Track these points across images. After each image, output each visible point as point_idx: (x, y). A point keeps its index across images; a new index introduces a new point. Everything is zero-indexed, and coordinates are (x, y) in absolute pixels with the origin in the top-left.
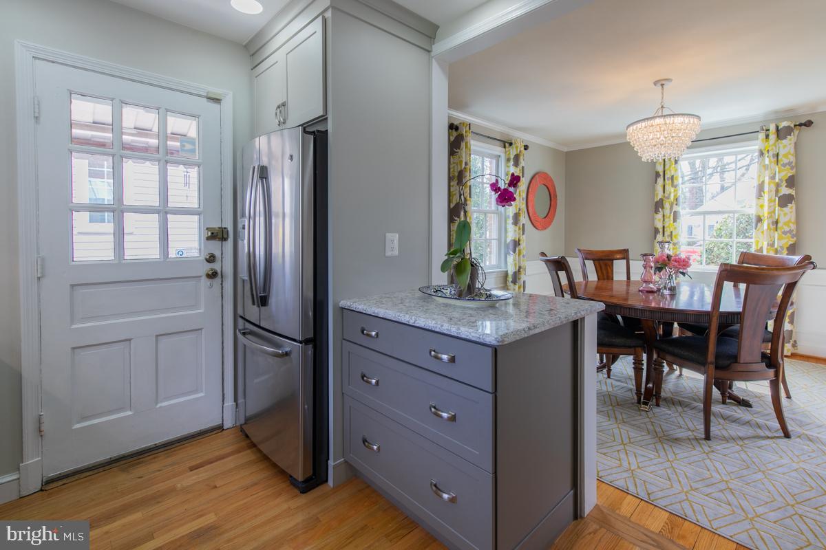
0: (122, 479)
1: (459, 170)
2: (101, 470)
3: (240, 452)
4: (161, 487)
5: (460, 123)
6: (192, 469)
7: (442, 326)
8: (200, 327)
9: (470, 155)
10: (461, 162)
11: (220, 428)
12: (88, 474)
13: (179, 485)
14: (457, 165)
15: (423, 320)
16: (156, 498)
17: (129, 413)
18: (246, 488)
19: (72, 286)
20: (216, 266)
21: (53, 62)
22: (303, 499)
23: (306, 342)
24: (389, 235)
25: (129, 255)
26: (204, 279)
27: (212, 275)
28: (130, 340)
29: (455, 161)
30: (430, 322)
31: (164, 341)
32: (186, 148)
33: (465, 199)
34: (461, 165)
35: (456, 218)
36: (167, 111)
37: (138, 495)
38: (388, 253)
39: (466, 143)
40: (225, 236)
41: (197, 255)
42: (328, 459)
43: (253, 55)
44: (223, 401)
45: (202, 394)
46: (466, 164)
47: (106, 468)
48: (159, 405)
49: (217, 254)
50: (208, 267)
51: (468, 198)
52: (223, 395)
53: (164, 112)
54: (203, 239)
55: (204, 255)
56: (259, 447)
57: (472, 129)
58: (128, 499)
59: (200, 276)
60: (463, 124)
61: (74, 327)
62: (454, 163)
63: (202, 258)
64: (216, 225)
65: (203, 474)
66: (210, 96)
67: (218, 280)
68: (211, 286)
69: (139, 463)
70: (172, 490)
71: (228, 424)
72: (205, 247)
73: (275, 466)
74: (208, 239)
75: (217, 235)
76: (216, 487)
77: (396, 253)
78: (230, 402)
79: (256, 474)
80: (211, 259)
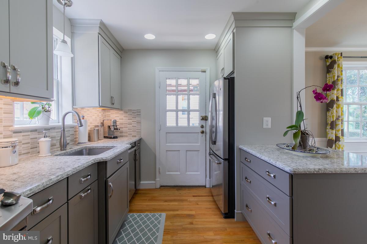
0: (176, 192)
1: (333, 81)
2: (172, 188)
3: (209, 196)
4: (184, 198)
5: (334, 54)
6: (194, 196)
7: (270, 160)
8: (199, 150)
9: (342, 71)
10: (335, 76)
11: (205, 187)
12: (169, 188)
13: (188, 200)
14: (331, 78)
15: (264, 157)
16: (182, 201)
17: (179, 173)
18: (207, 208)
19: (166, 133)
20: (204, 129)
21: (163, 71)
22: (223, 220)
23: (225, 159)
24: (265, 119)
25: (179, 125)
26: (200, 133)
27: (203, 132)
28: (179, 151)
29: (330, 76)
30: (266, 158)
31: (188, 152)
32: (195, 90)
33: (337, 98)
34: (334, 78)
35: (330, 109)
36: (190, 78)
37: (178, 198)
38: (265, 126)
39: (338, 65)
40: (207, 119)
41: (198, 125)
42: (235, 209)
43: (217, 52)
44: (206, 177)
45: (199, 173)
46: (338, 77)
47: (174, 188)
48: (187, 173)
49: (204, 125)
50: (201, 130)
51: (340, 96)
52: (206, 175)
53: (189, 79)
54: (200, 120)
55: (200, 126)
56: (214, 197)
57: (343, 55)
58: (176, 198)
59: (199, 133)
60: (336, 54)
61: (167, 144)
62: (329, 77)
63: (199, 126)
64: (204, 115)
65: (196, 199)
66: (202, 70)
67: (204, 134)
68: (202, 136)
69: (181, 189)
70: (186, 200)
71: (207, 186)
72: (200, 122)
73: (217, 205)
74: (201, 120)
75: (205, 118)
76: (198, 204)
77: (270, 126)
78: (208, 178)
79: (210, 205)
80: (202, 127)
